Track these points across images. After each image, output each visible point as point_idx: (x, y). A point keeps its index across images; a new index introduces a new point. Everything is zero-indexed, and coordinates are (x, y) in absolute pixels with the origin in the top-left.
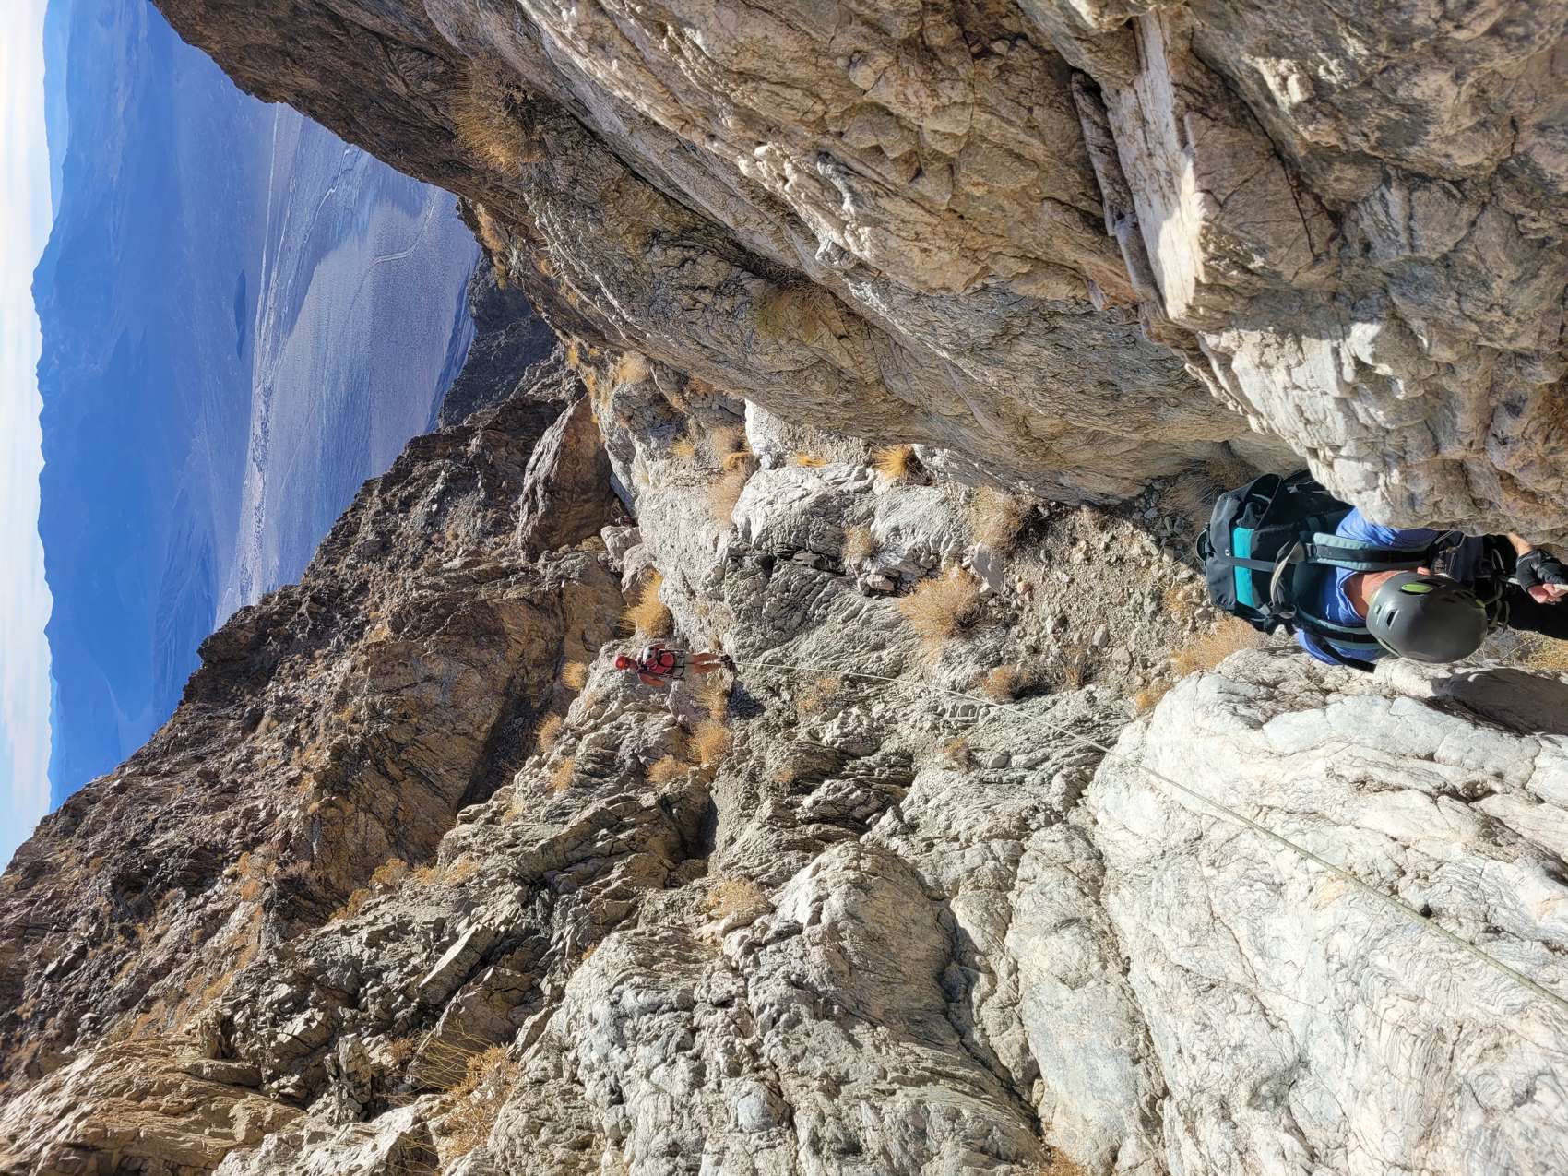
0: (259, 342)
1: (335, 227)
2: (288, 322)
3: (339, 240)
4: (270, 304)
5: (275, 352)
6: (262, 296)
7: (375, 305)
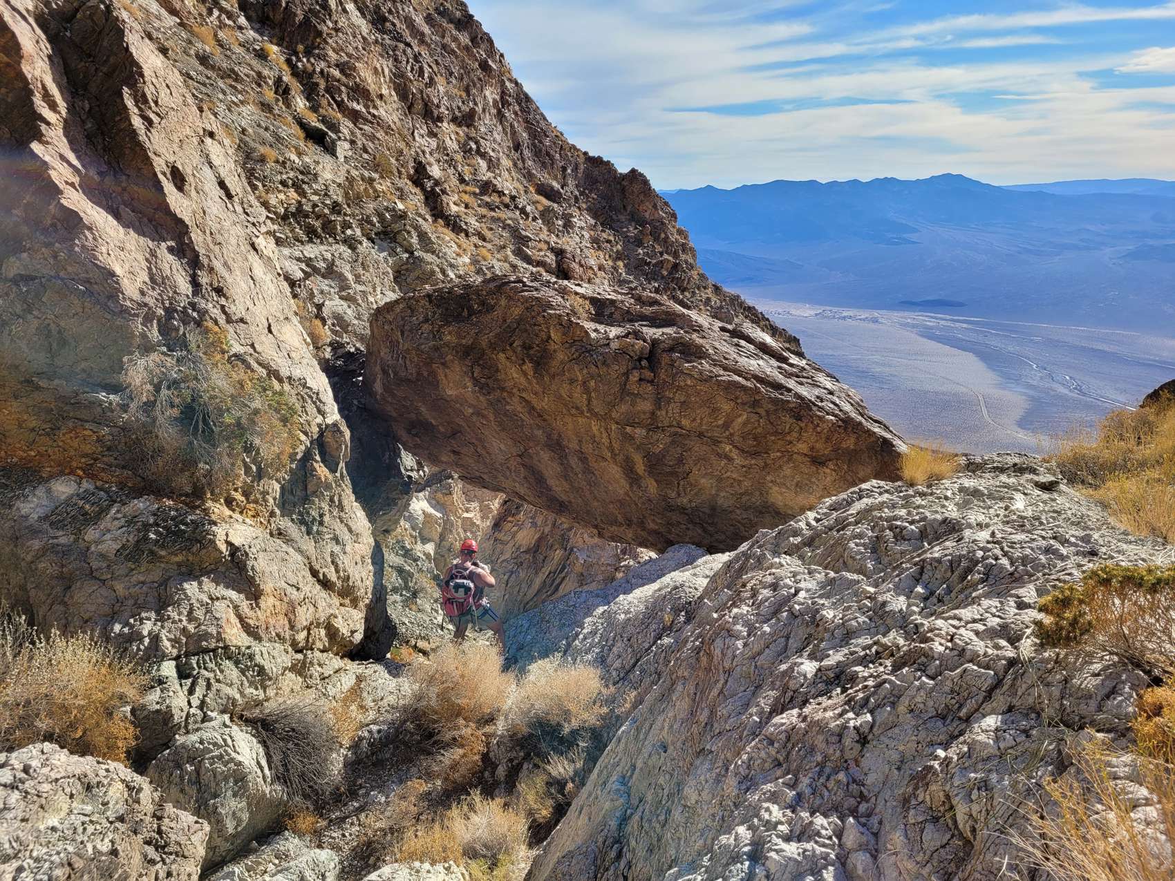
0: (912, 315)
1: (1006, 367)
2: (929, 334)
3: (994, 370)
4: (942, 322)
5: (906, 325)
6: (948, 317)
7: (943, 394)
